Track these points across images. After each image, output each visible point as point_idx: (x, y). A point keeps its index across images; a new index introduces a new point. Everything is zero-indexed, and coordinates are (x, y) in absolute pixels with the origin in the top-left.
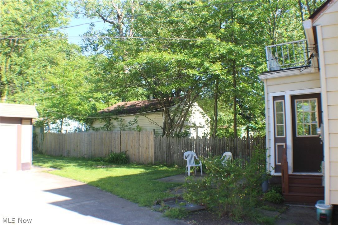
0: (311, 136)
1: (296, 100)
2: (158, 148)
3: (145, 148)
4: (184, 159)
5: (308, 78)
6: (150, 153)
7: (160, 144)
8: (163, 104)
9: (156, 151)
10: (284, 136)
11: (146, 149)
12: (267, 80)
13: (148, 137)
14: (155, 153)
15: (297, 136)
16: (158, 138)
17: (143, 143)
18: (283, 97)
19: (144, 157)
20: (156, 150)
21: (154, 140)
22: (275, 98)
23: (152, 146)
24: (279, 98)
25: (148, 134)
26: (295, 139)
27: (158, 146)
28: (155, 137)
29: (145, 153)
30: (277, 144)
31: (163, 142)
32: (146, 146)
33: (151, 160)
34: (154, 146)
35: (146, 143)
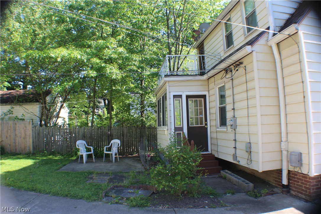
0: (199, 125)
1: (189, 99)
2: (37, 137)
3: (22, 138)
4: (77, 147)
5: (200, 83)
6: (28, 142)
7: (39, 134)
8: (42, 95)
9: (35, 141)
10: (182, 126)
11: (24, 138)
12: (169, 81)
13: (26, 127)
14: (33, 142)
15: (190, 126)
16: (36, 128)
17: (20, 133)
18: (180, 96)
19: (21, 147)
20: (35, 139)
21: (32, 130)
22: (175, 96)
23: (30, 136)
24: (177, 97)
25: (26, 124)
26: (189, 128)
27: (37, 136)
28: (34, 127)
29: (23, 143)
30: (176, 132)
31: (42, 132)
32: (23, 136)
33: (29, 149)
34: (32, 136)
35: (23, 133)
